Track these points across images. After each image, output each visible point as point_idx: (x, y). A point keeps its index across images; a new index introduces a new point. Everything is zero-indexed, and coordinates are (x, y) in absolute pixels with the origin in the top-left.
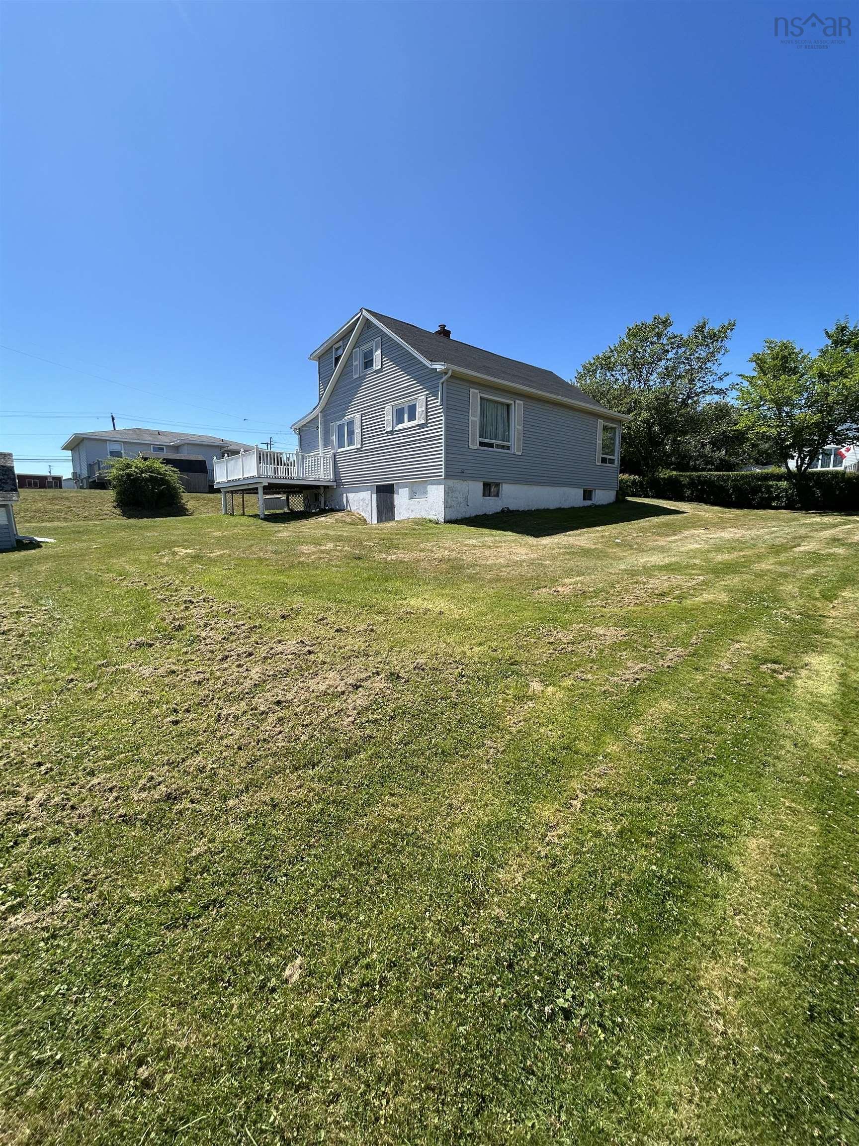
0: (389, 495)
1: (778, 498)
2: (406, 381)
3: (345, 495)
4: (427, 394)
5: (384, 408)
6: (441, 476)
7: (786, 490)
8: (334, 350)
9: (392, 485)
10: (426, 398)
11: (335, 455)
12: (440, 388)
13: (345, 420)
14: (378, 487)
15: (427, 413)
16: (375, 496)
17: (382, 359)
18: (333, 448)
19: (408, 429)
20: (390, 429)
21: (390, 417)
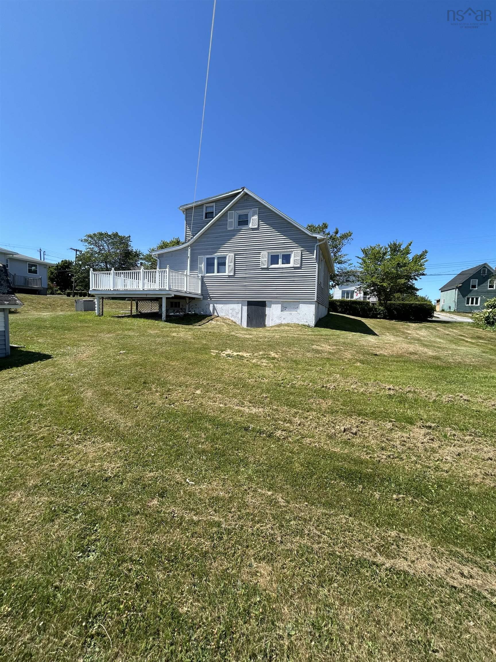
0: (260, 307)
1: (379, 314)
2: (282, 239)
3: (211, 305)
4: (302, 250)
5: (260, 253)
6: (314, 299)
7: (382, 310)
8: (204, 208)
9: (265, 302)
10: (302, 252)
11: (202, 277)
12: (315, 248)
13: (216, 256)
14: (248, 302)
15: (301, 261)
16: (245, 308)
17: (259, 222)
18: (201, 272)
19: (282, 268)
20: (266, 267)
21: (266, 259)
